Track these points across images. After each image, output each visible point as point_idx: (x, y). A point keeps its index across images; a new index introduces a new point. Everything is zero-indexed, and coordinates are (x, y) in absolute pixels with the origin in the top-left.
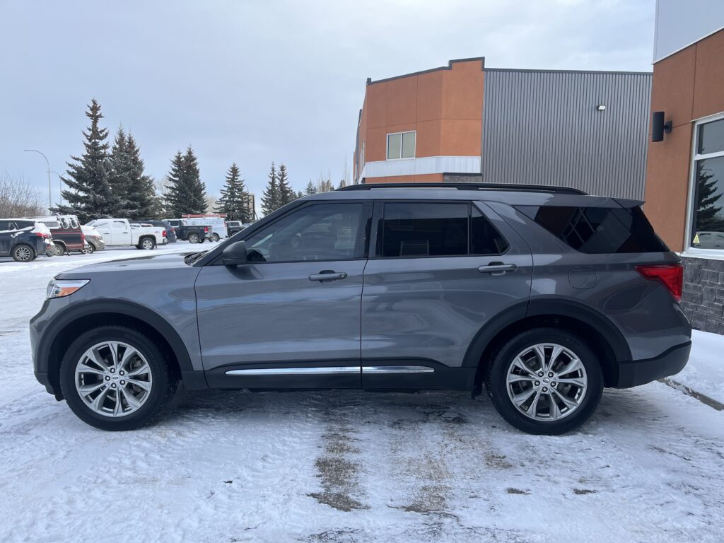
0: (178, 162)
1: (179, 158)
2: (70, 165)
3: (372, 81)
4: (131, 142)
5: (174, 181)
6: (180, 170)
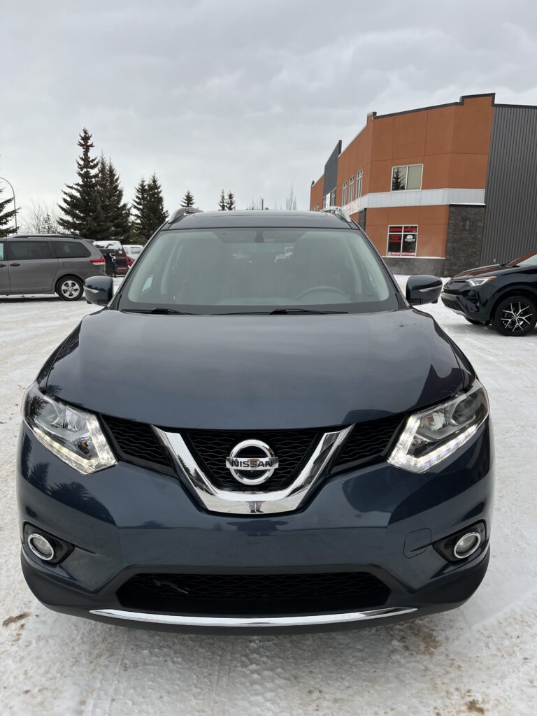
0: (142, 190)
1: (142, 186)
2: (66, 194)
3: (378, 115)
4: (111, 171)
5: (139, 209)
6: (143, 198)
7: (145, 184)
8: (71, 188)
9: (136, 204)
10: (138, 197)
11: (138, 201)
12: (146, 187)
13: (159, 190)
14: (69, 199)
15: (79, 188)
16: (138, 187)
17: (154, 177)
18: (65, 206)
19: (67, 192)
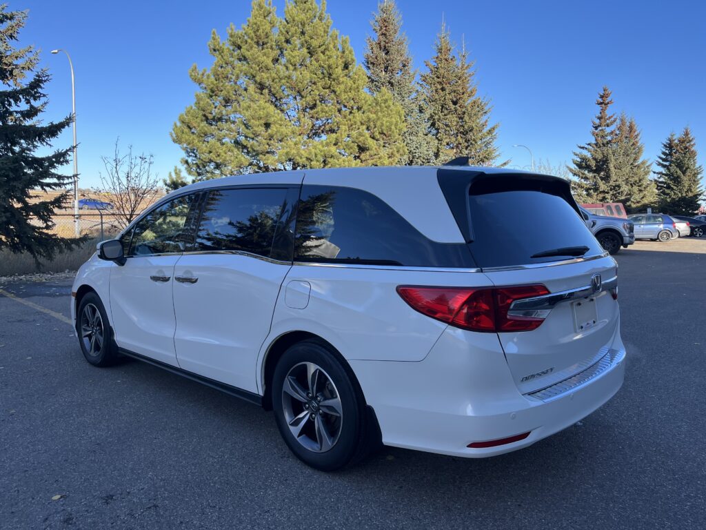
0: (670, 146)
1: (671, 140)
2: (576, 154)
4: (631, 128)
5: (664, 166)
6: (670, 154)
7: (675, 137)
8: (583, 148)
9: (661, 161)
10: (664, 153)
11: (664, 157)
12: (676, 141)
13: (692, 143)
14: (579, 160)
15: (590, 147)
16: (666, 141)
17: (687, 130)
18: (574, 167)
19: (578, 153)
